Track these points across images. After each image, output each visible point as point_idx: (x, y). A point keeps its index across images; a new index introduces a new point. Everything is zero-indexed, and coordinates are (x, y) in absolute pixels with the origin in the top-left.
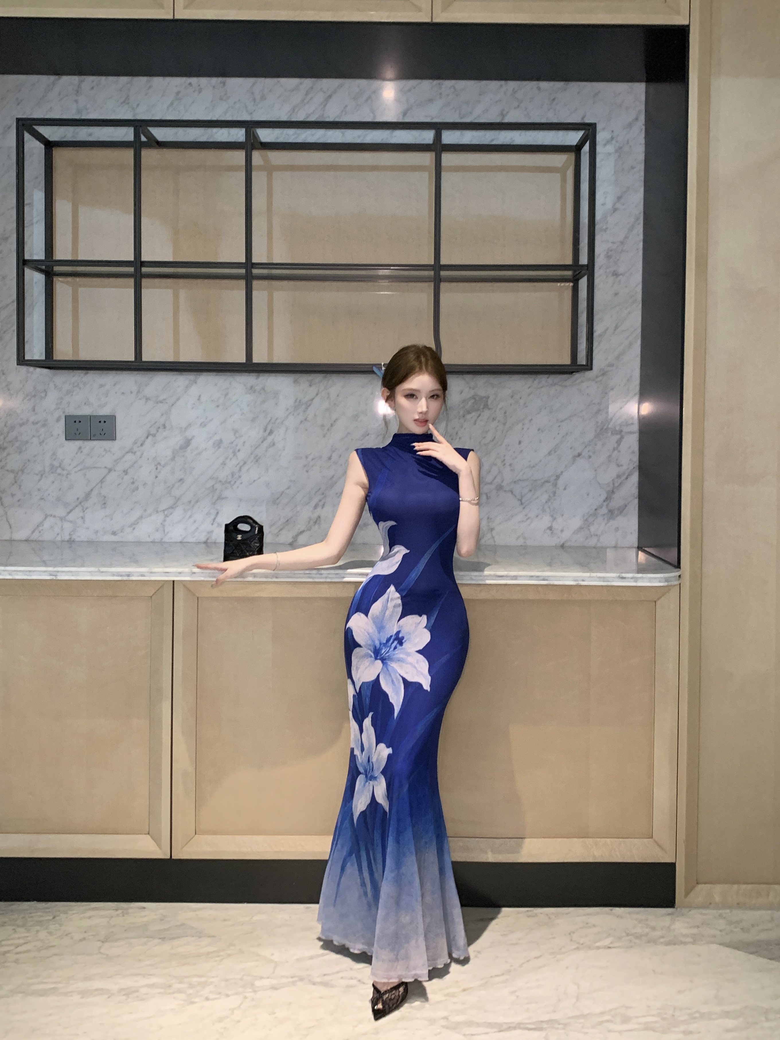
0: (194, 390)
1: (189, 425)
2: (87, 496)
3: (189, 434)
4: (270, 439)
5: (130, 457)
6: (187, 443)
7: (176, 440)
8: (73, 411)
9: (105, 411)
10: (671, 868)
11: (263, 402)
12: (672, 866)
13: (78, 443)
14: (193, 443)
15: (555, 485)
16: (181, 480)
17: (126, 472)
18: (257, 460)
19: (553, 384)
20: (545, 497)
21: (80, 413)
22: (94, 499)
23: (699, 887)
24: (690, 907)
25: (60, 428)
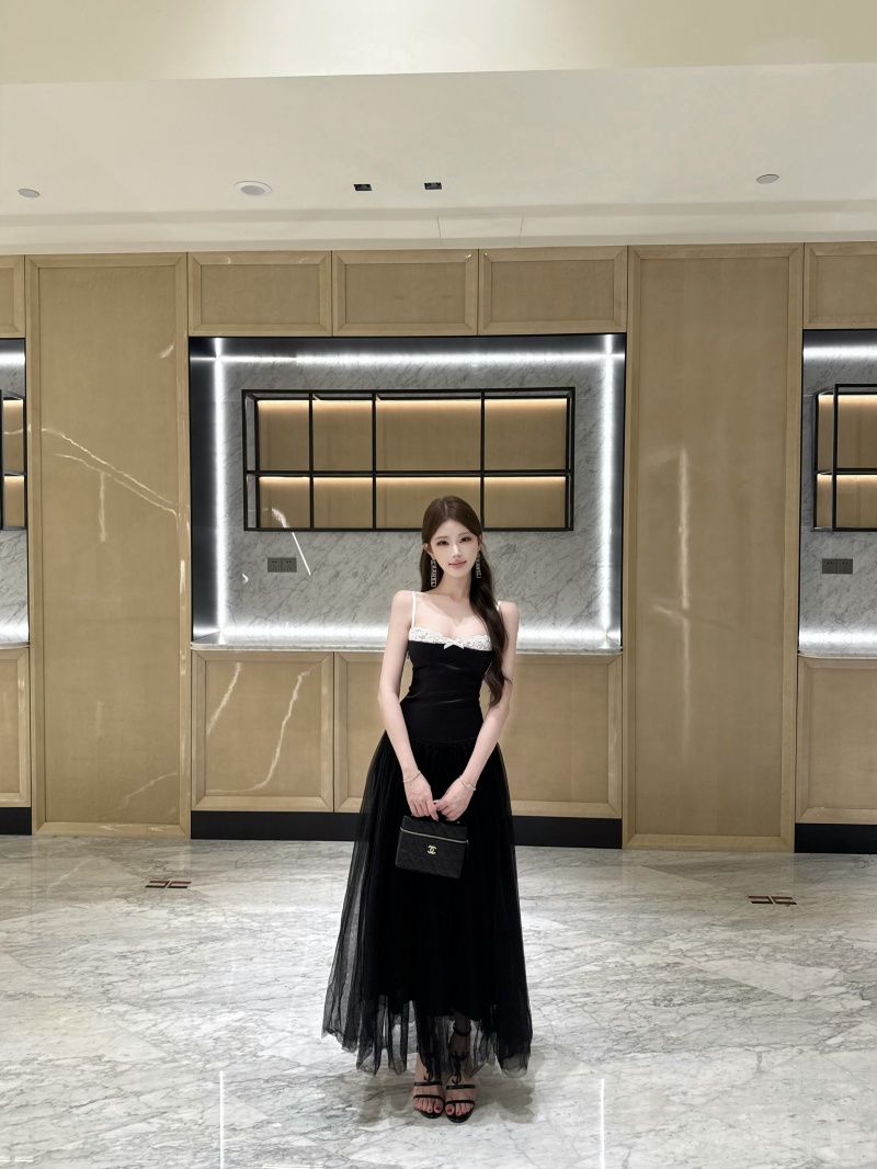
0: (341, 543)
1: (339, 564)
2: (280, 605)
3: (338, 569)
4: (385, 572)
5: (304, 583)
6: (338, 574)
7: (331, 572)
8: (271, 555)
9: (291, 556)
10: (618, 822)
11: (382, 549)
12: (620, 821)
13: (275, 574)
14: (341, 574)
15: (556, 598)
16: (334, 596)
17: (302, 591)
18: (378, 584)
19: (555, 537)
20: (550, 606)
21: (276, 557)
22: (284, 607)
23: (636, 835)
24: (631, 849)
25: (265, 565)
